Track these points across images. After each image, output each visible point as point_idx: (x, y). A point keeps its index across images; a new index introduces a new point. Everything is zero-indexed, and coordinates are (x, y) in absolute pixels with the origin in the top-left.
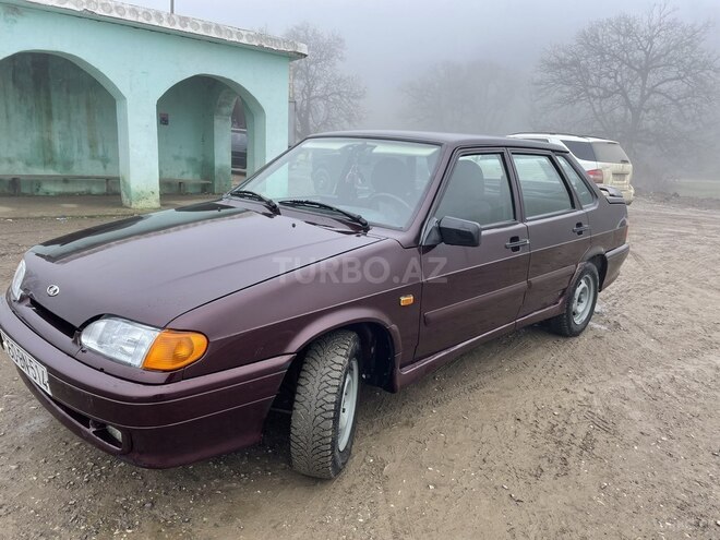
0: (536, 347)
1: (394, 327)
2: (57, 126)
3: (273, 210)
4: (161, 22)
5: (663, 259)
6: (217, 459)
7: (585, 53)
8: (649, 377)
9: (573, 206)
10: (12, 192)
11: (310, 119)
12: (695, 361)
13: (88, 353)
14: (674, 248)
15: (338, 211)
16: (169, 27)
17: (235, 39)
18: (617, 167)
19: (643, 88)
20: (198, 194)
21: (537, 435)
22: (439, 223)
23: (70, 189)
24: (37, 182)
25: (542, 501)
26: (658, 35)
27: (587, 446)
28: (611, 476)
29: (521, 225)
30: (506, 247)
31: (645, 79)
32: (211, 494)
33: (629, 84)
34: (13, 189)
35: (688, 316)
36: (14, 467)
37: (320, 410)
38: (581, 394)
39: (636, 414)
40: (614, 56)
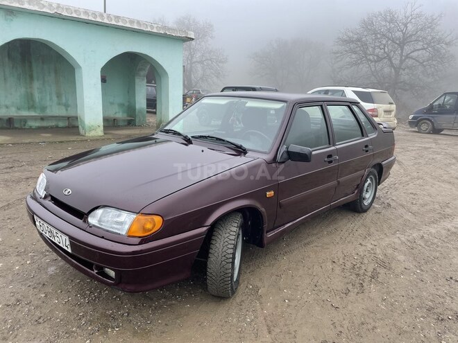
0: (342, 219)
1: (263, 210)
2: (36, 84)
3: (188, 141)
4: (103, 19)
5: (415, 164)
6: (161, 288)
7: (365, 33)
8: (409, 236)
9: (363, 136)
10: (8, 127)
11: (192, 76)
12: (436, 226)
13: (93, 228)
14: (422, 157)
15: (228, 142)
16: (108, 22)
17: (149, 29)
18: (387, 107)
19: (401, 55)
20: (125, 126)
21: (345, 271)
22: (287, 148)
23: (45, 124)
24: (24, 120)
25: (350, 308)
26: (410, 22)
27: (374, 276)
28: (388, 293)
29: (333, 148)
30: (325, 161)
31: (402, 50)
32: (161, 307)
33: (392, 53)
34: (9, 125)
35: (431, 199)
36: (43, 295)
37: (224, 258)
38: (370, 246)
39: (401, 258)
40: (384, 35)
